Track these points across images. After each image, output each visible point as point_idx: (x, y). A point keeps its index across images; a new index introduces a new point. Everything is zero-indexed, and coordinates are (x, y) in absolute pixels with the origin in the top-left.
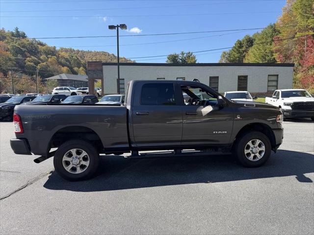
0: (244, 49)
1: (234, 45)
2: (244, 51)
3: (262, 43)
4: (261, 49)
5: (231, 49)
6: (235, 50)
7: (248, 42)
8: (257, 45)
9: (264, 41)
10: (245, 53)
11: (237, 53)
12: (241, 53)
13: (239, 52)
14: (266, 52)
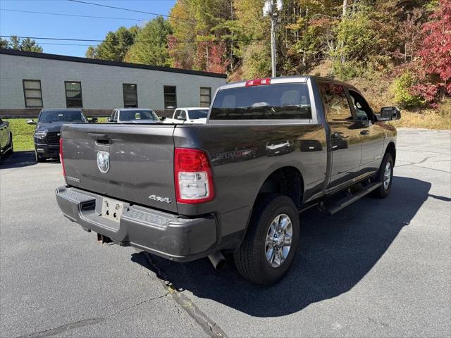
0: (120, 47)
1: (105, 39)
2: (120, 50)
3: (150, 42)
4: (148, 50)
5: (99, 43)
6: (108, 47)
7: (125, 37)
8: (142, 44)
9: (151, 39)
10: (122, 53)
11: (111, 52)
12: (117, 53)
13: (113, 51)
14: (156, 56)
